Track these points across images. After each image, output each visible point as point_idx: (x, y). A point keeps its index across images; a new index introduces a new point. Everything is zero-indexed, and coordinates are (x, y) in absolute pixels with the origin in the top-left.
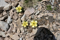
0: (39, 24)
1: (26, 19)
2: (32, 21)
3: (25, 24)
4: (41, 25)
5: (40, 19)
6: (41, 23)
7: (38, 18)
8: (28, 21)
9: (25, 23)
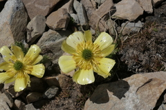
0: (130, 63)
1: (25, 32)
2: (76, 39)
3: (20, 67)
4: (149, 70)
5: (139, 24)
6: (144, 58)
7: (120, 22)
8: (47, 44)
9: (21, 59)
